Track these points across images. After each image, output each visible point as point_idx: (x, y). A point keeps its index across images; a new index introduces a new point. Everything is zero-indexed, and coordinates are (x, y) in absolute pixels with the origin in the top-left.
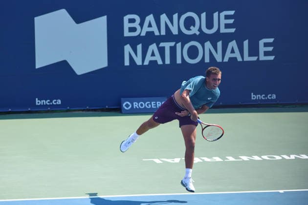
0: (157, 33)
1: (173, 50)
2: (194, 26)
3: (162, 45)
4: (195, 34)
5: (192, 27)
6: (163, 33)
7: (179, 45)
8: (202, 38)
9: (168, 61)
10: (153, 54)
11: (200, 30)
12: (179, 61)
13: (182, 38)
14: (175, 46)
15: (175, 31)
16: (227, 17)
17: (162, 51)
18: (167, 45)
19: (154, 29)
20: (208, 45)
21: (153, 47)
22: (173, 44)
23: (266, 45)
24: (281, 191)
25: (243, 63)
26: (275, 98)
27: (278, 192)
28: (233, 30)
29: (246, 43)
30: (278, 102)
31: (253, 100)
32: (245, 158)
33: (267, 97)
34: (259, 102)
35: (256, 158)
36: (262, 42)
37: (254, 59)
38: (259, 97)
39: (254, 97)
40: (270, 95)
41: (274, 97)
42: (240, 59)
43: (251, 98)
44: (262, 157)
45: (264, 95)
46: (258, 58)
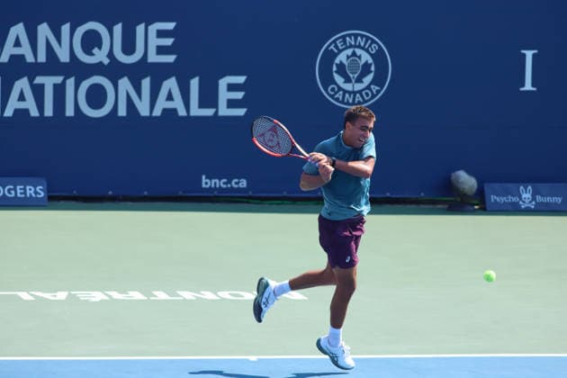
0: (30, 58)
1: (59, 91)
2: (100, 48)
3: (39, 80)
4: (101, 63)
5: (95, 50)
6: (42, 58)
7: (71, 82)
8: (114, 70)
9: (49, 112)
10: (22, 98)
11: (111, 55)
12: (70, 112)
13: (77, 70)
14: (64, 82)
15: (64, 56)
16: (161, 34)
17: (38, 91)
18: (49, 82)
19: (25, 50)
20: (125, 84)
21: (22, 84)
22: (59, 79)
23: (231, 87)
24: (253, 358)
25: (189, 119)
26: (245, 186)
27: (248, 360)
28: (171, 59)
29: (195, 83)
30: (250, 193)
31: (205, 188)
32: (188, 295)
33: (230, 183)
34: (216, 193)
35: (209, 295)
36: (223, 83)
37: (209, 112)
38: (215, 183)
39: (206, 183)
40: (236, 180)
41: (243, 183)
42: (182, 112)
43: (201, 185)
44: (219, 293)
45: (225, 180)
46: (217, 112)
